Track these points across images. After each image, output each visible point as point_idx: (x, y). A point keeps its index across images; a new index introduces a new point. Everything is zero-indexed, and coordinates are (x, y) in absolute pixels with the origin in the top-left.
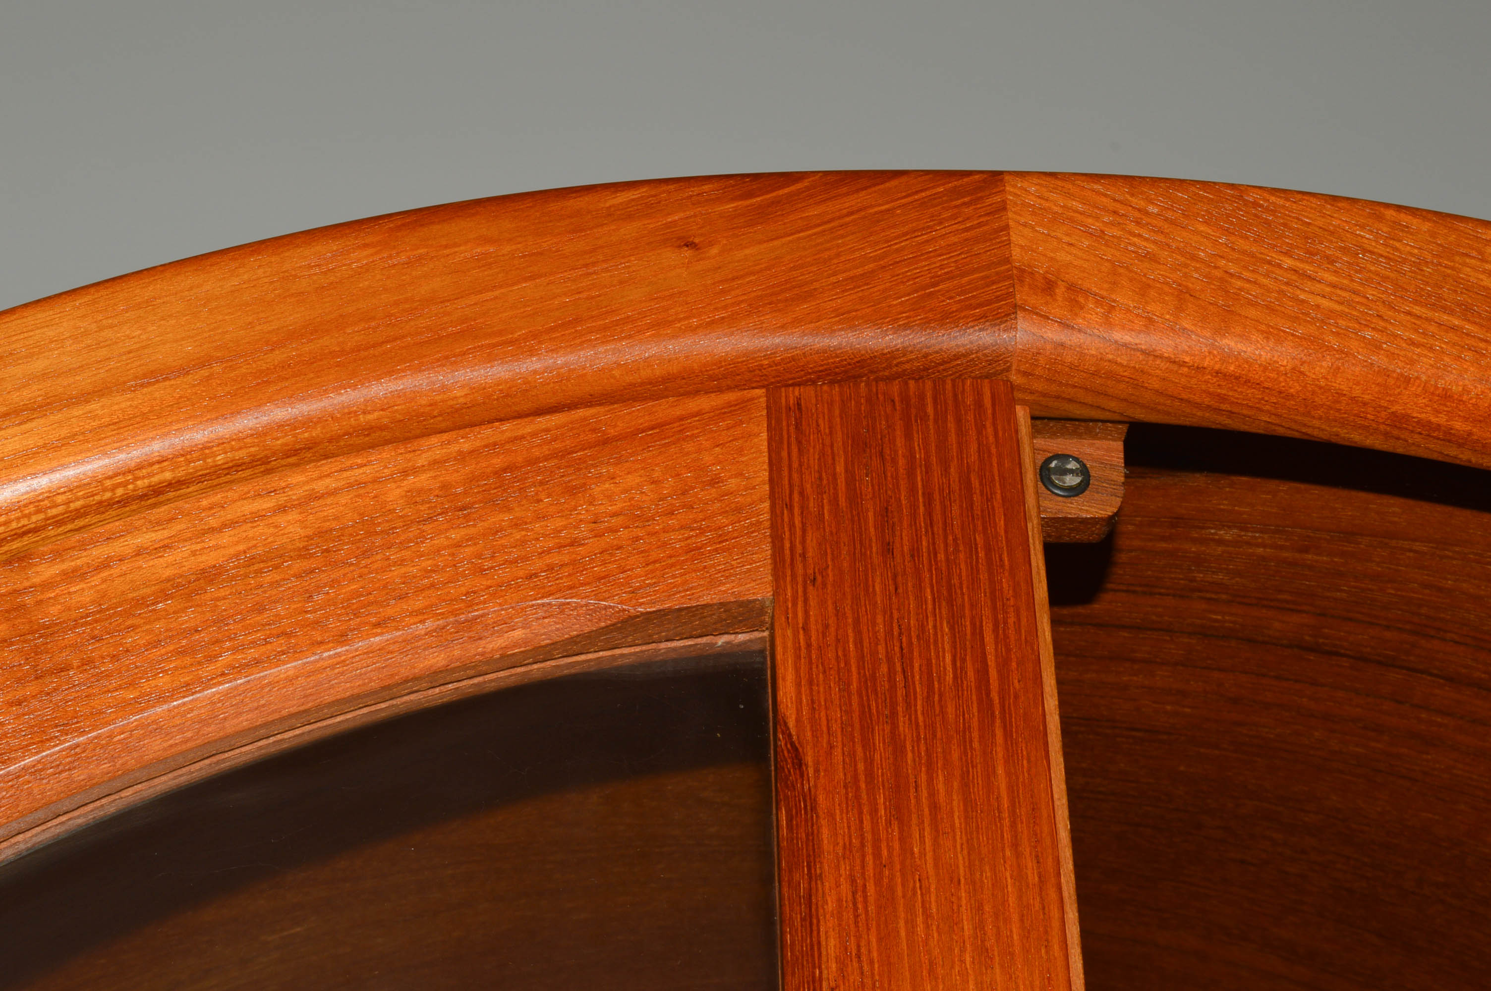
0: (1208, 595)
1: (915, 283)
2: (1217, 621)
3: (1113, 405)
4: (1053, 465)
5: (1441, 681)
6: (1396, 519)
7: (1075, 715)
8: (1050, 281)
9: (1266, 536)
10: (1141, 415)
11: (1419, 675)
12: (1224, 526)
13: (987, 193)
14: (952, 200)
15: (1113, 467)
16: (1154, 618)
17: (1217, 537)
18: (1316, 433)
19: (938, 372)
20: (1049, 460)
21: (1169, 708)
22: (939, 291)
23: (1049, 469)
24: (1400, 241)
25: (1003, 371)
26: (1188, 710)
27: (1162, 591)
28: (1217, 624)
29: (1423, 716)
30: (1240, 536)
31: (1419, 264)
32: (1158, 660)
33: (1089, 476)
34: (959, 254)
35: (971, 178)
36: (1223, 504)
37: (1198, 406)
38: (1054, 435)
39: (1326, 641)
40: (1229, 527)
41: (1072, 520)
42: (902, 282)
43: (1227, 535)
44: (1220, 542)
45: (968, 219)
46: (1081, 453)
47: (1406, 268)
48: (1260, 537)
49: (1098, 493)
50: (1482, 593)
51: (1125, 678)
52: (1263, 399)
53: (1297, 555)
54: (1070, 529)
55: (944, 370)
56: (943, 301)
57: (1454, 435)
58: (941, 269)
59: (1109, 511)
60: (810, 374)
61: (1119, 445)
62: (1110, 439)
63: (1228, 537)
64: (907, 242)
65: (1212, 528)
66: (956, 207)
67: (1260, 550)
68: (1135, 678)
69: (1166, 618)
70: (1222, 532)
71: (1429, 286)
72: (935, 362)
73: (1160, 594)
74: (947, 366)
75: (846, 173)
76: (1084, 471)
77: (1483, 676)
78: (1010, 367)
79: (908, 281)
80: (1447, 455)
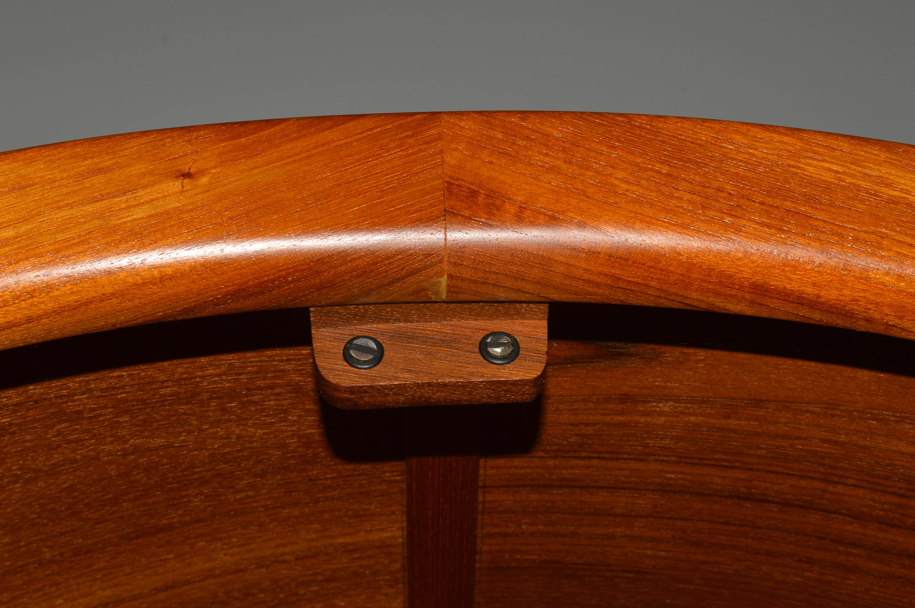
0: (661, 458)
1: (364, 197)
2: (670, 479)
3: (528, 287)
4: (489, 340)
5: (850, 519)
6: (792, 386)
7: (579, 562)
8: (474, 190)
9: (696, 406)
10: (555, 296)
11: (832, 515)
12: (661, 400)
13: (427, 127)
14: (398, 134)
15: (538, 340)
16: (623, 479)
17: (658, 409)
18: (695, 303)
19: (385, 265)
20: (486, 337)
21: (649, 552)
22: (383, 202)
23: (486, 344)
24: (756, 149)
25: (437, 263)
26: (663, 553)
27: (625, 456)
28: (671, 482)
29: (841, 548)
30: (676, 407)
31: (772, 165)
32: (633, 513)
33: (519, 348)
34: (402, 173)
35: (414, 117)
36: (658, 381)
37: (597, 285)
38: (491, 317)
39: (757, 491)
40: (666, 400)
41: (505, 383)
42: (355, 196)
43: (666, 407)
44: (661, 413)
45: (410, 147)
46: (513, 330)
47: (761, 169)
48: (691, 407)
49: (526, 360)
50: (868, 443)
51: (611, 530)
52: (648, 276)
53: (723, 421)
54: (505, 391)
55: (389, 264)
56: (387, 209)
57: (805, 298)
58: (386, 186)
59: (535, 374)
60: (281, 271)
61: (544, 323)
62: (536, 319)
63: (666, 409)
64: (361, 166)
65: (653, 402)
66: (400, 139)
67: (693, 419)
68: (619, 530)
69: (633, 479)
70: (661, 405)
71: (779, 182)
72: (381, 258)
73: (624, 459)
74: (391, 260)
75: (315, 118)
76: (515, 345)
77: (881, 513)
78: (442, 259)
79: (360, 194)
80: (803, 316)
